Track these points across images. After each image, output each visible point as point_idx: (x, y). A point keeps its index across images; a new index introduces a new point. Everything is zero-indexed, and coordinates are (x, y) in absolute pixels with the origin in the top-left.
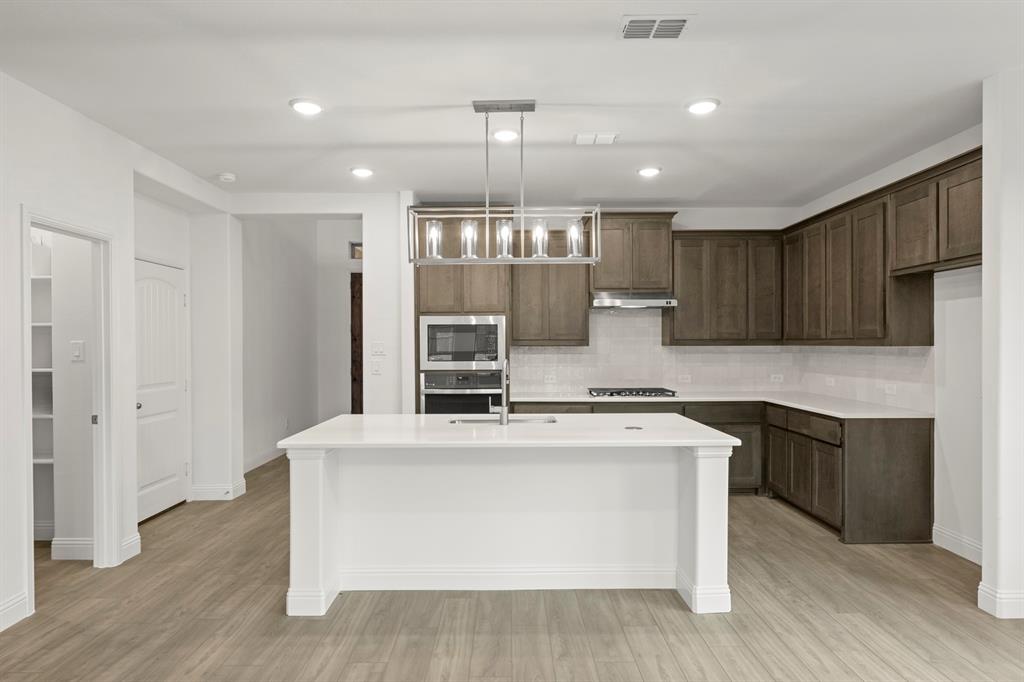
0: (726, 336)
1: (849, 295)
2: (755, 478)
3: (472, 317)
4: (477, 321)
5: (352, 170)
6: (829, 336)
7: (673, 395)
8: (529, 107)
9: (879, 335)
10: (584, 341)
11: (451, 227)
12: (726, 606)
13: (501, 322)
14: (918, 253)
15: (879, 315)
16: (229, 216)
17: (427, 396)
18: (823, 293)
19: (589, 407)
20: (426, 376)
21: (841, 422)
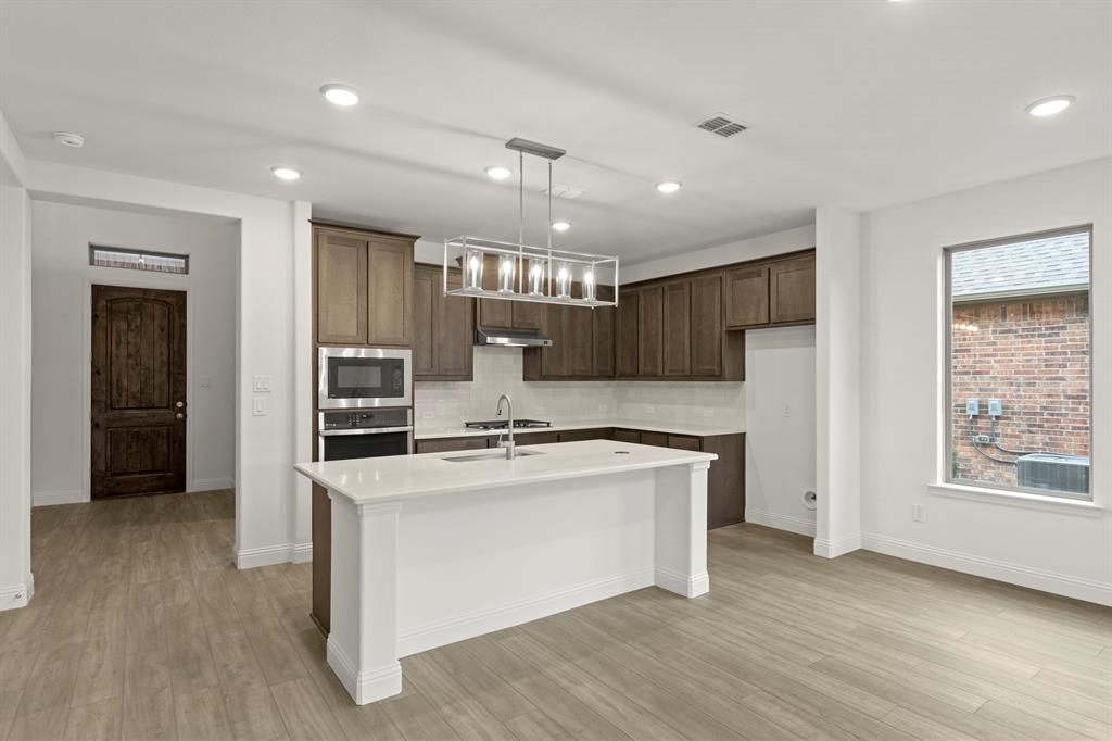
0: (579, 373)
1: (687, 342)
3: (380, 350)
4: (384, 354)
5: (273, 169)
6: (667, 373)
7: (548, 426)
8: (555, 154)
9: (717, 374)
10: (469, 376)
13: (406, 355)
14: (752, 316)
15: (717, 359)
16: (24, 191)
17: (326, 438)
18: (661, 340)
19: (484, 441)
20: (325, 415)
21: (701, 439)
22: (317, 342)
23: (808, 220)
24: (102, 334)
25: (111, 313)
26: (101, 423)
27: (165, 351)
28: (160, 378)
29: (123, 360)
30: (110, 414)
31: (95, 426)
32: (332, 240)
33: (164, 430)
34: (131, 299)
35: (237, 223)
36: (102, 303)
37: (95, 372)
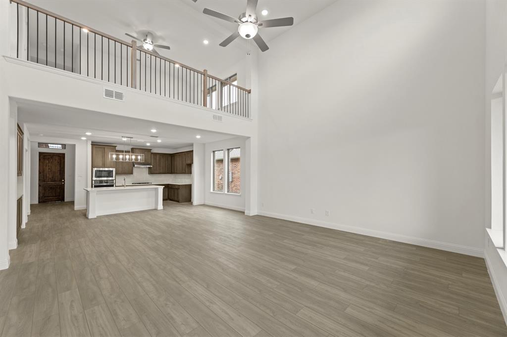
2: (167, 197)
4: (108, 169)
5: (81, 137)
6: (178, 172)
9: (185, 172)
10: (132, 173)
11: (118, 155)
12: (162, 208)
13: (114, 170)
15: (184, 170)
17: (94, 185)
18: (178, 165)
20: (94, 181)
21: (179, 185)
22: (93, 167)
23: (192, 145)
24: (41, 164)
25: (44, 159)
26: (41, 185)
27: (59, 167)
28: (58, 174)
29: (47, 170)
30: (44, 183)
31: (39, 186)
32: (96, 147)
33: (59, 187)
34: (50, 155)
35: (75, 145)
36: (41, 156)
37: (40, 173)
